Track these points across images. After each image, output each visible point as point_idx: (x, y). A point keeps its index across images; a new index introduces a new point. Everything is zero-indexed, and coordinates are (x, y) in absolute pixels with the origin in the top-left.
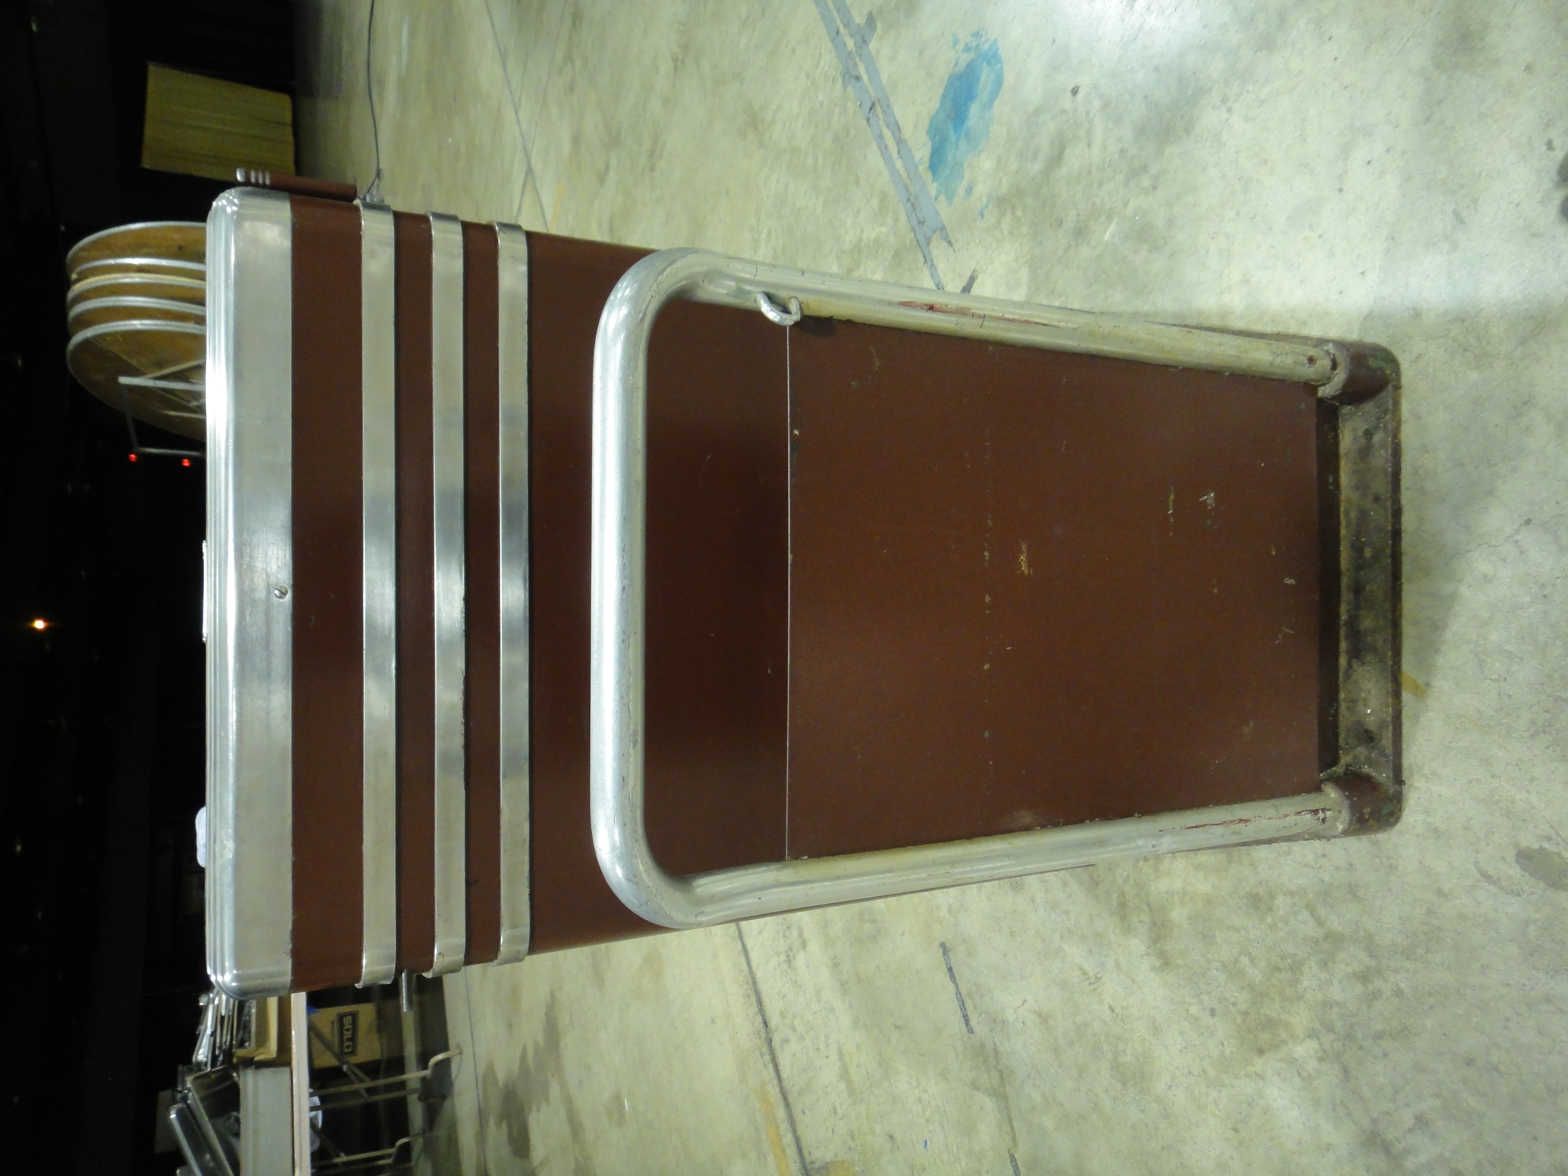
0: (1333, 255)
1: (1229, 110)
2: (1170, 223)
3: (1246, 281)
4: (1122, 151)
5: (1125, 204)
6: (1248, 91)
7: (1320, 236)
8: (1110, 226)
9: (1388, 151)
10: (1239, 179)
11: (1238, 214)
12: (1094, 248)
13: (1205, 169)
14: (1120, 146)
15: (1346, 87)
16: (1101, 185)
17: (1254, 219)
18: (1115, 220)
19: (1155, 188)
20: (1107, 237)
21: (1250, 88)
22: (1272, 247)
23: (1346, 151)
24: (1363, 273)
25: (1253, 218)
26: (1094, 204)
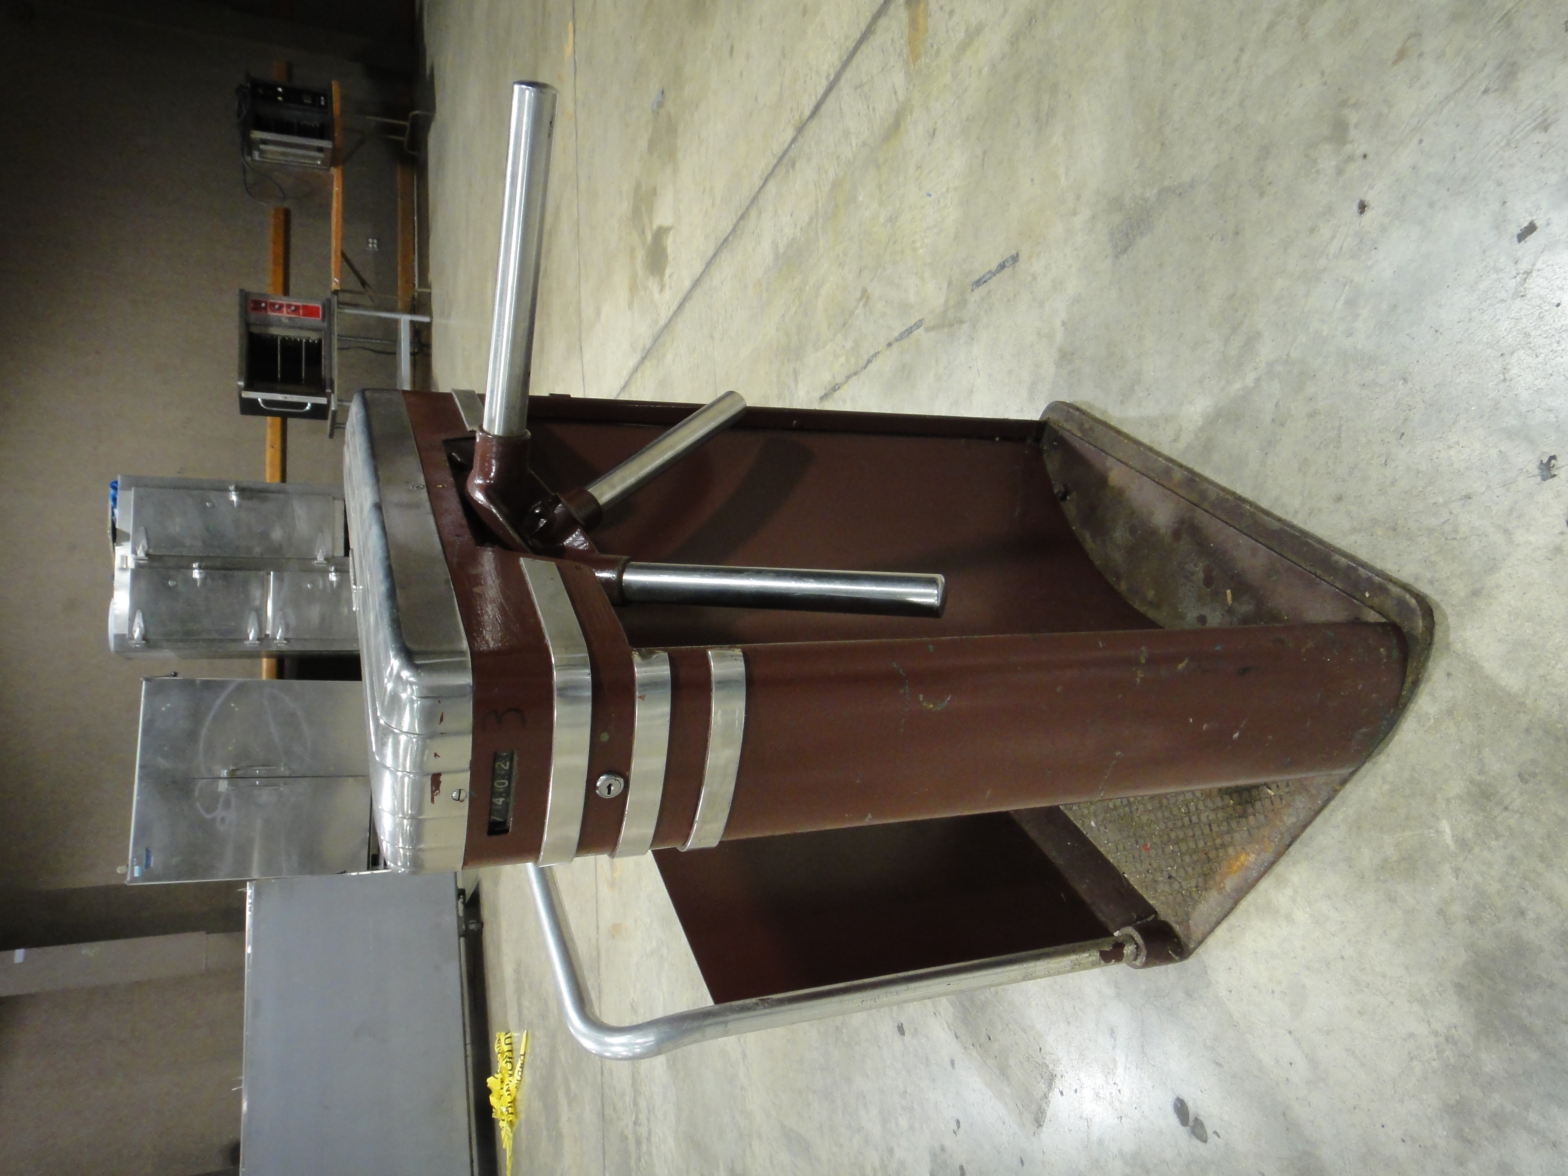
0: (1255, 987)
1: (1436, 1034)
2: (1392, 899)
3: (1288, 918)
4: (1522, 913)
5: (1457, 871)
6: (1434, 1060)
7: (1273, 992)
8: (1453, 836)
9: (1287, 1080)
10: (1368, 984)
11: (1342, 958)
12: (1448, 800)
13: (1407, 968)
14: (1531, 915)
15: (1355, 1108)
16: (1512, 860)
17: (1326, 965)
18: (1452, 847)
19: (1440, 912)
20: (1445, 825)
21: (1434, 1063)
22: (1295, 958)
23: (1314, 1063)
24: (1230, 991)
25: (1328, 964)
26: (1498, 837)
